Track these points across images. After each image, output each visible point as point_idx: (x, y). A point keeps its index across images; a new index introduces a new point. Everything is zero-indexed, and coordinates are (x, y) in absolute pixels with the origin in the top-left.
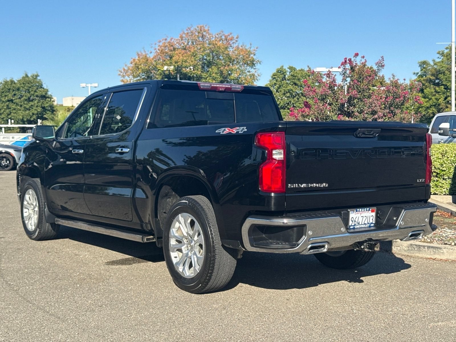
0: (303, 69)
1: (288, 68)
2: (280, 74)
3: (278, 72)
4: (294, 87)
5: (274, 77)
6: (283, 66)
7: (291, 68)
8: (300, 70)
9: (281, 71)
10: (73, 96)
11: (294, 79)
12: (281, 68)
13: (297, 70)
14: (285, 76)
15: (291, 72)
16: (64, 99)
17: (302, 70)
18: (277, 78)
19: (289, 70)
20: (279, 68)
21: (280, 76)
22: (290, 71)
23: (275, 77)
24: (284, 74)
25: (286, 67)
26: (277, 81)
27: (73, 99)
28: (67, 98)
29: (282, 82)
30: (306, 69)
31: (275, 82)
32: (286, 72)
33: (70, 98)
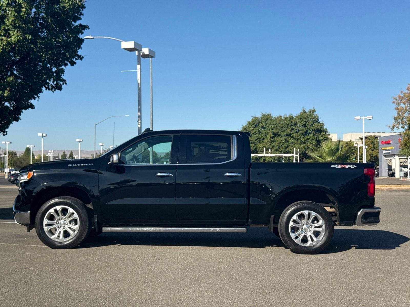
27: (352, 135)
33: (350, 134)
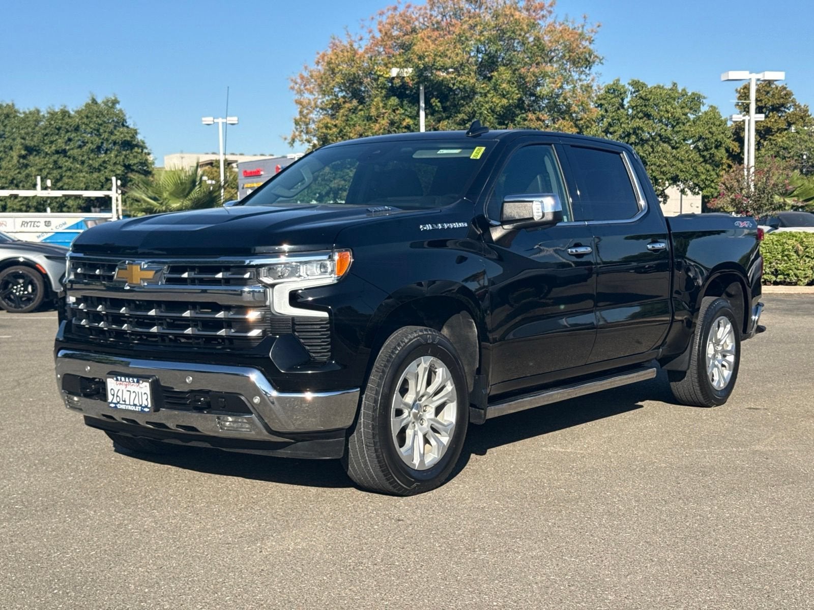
0: (662, 85)
1: (629, 84)
2: (613, 96)
3: (608, 92)
4: (646, 122)
5: (599, 102)
6: (618, 80)
7: (635, 84)
8: (655, 88)
9: (614, 91)
10: (182, 152)
11: (645, 106)
12: (614, 84)
13: (649, 87)
14: (623, 100)
15: (634, 92)
17: (659, 87)
18: (606, 105)
19: (631, 88)
20: (612, 83)
21: (614, 100)
22: (633, 90)
23: (603, 102)
24: (623, 95)
25: (625, 82)
26: (606, 111)
27: (182, 158)
28: (172, 156)
29: (619, 111)
30: (668, 86)
31: (603, 112)
32: (625, 92)
33: (178, 155)
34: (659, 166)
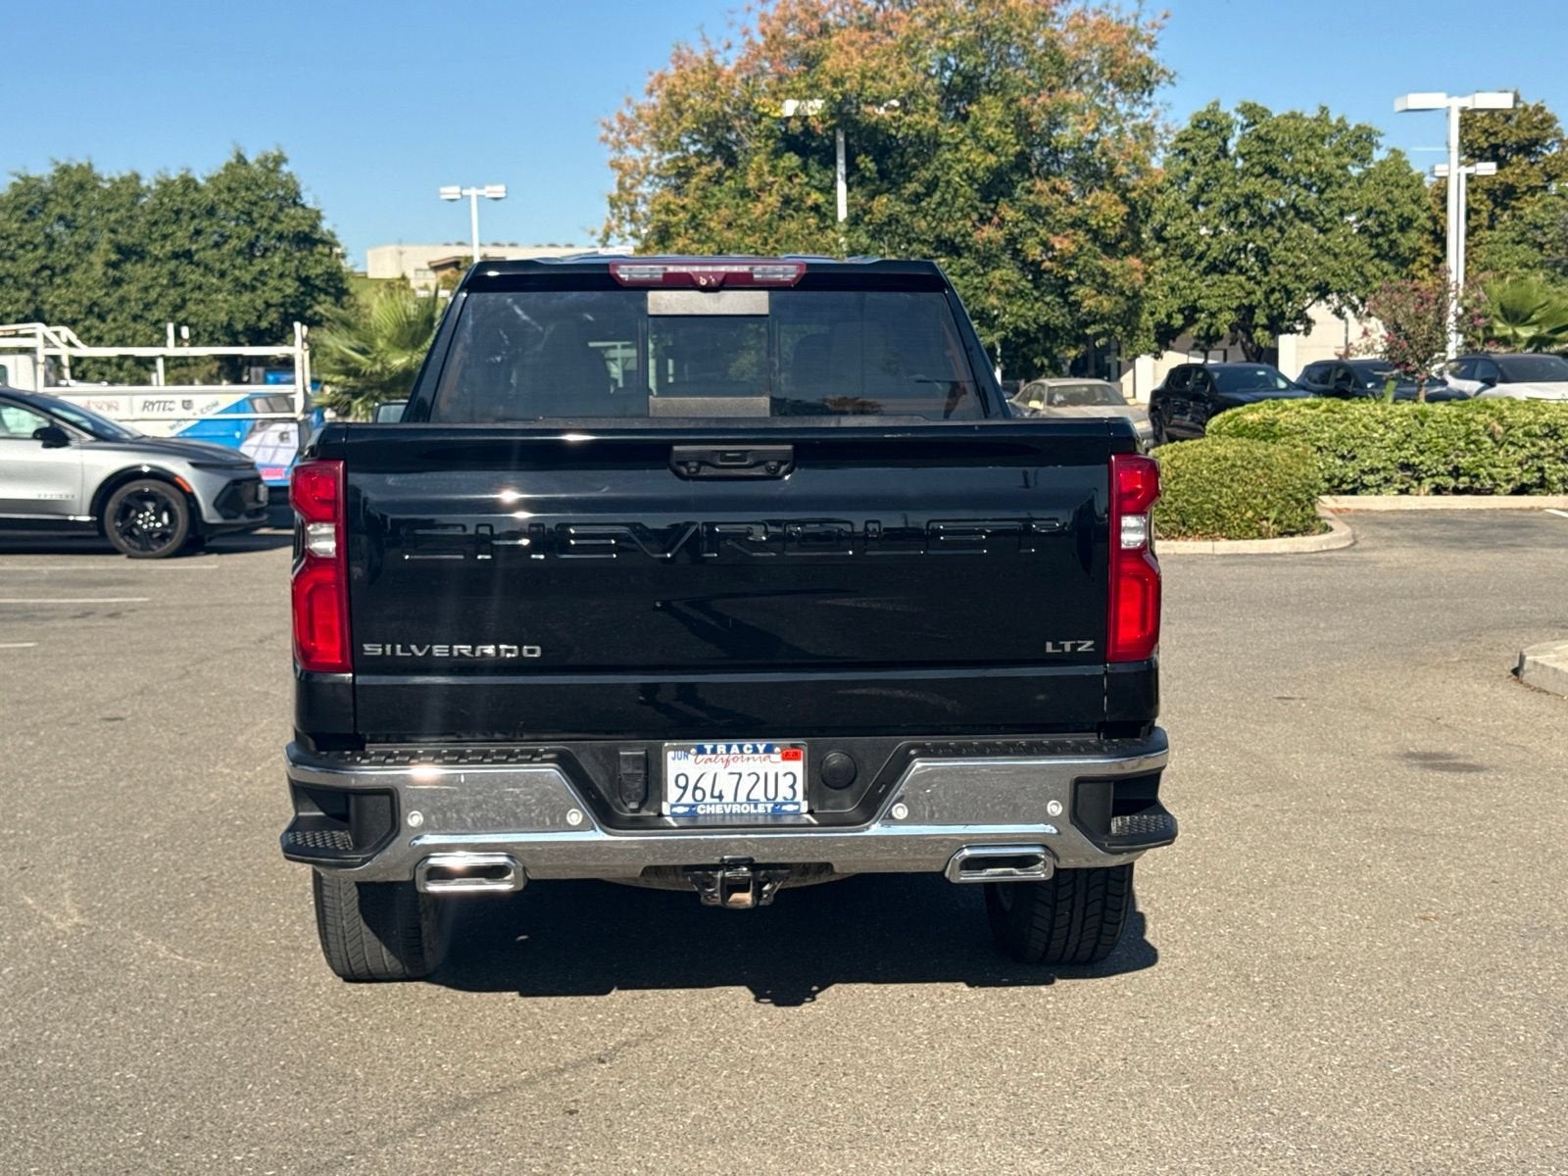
0: (1299, 112)
1: (1237, 110)
2: (1206, 133)
3: (1196, 126)
4: (1269, 183)
5: (1181, 146)
6: (1217, 104)
7: (1252, 112)
8: (1286, 117)
9: (1209, 124)
10: (400, 242)
11: (1267, 152)
12: (1209, 111)
13: (1275, 115)
14: (1225, 141)
15: (1248, 126)
16: (369, 253)
17: (1293, 116)
18: (1194, 152)
19: (1240, 118)
20: (1204, 110)
21: (1208, 141)
22: (1245, 122)
23: (1187, 145)
24: (1225, 132)
25: (1229, 108)
26: (1194, 162)
27: (401, 253)
28: (381, 250)
29: (1217, 163)
30: (1311, 112)
31: (1187, 165)
32: (1229, 127)
33: (393, 248)
34: (1293, 265)
